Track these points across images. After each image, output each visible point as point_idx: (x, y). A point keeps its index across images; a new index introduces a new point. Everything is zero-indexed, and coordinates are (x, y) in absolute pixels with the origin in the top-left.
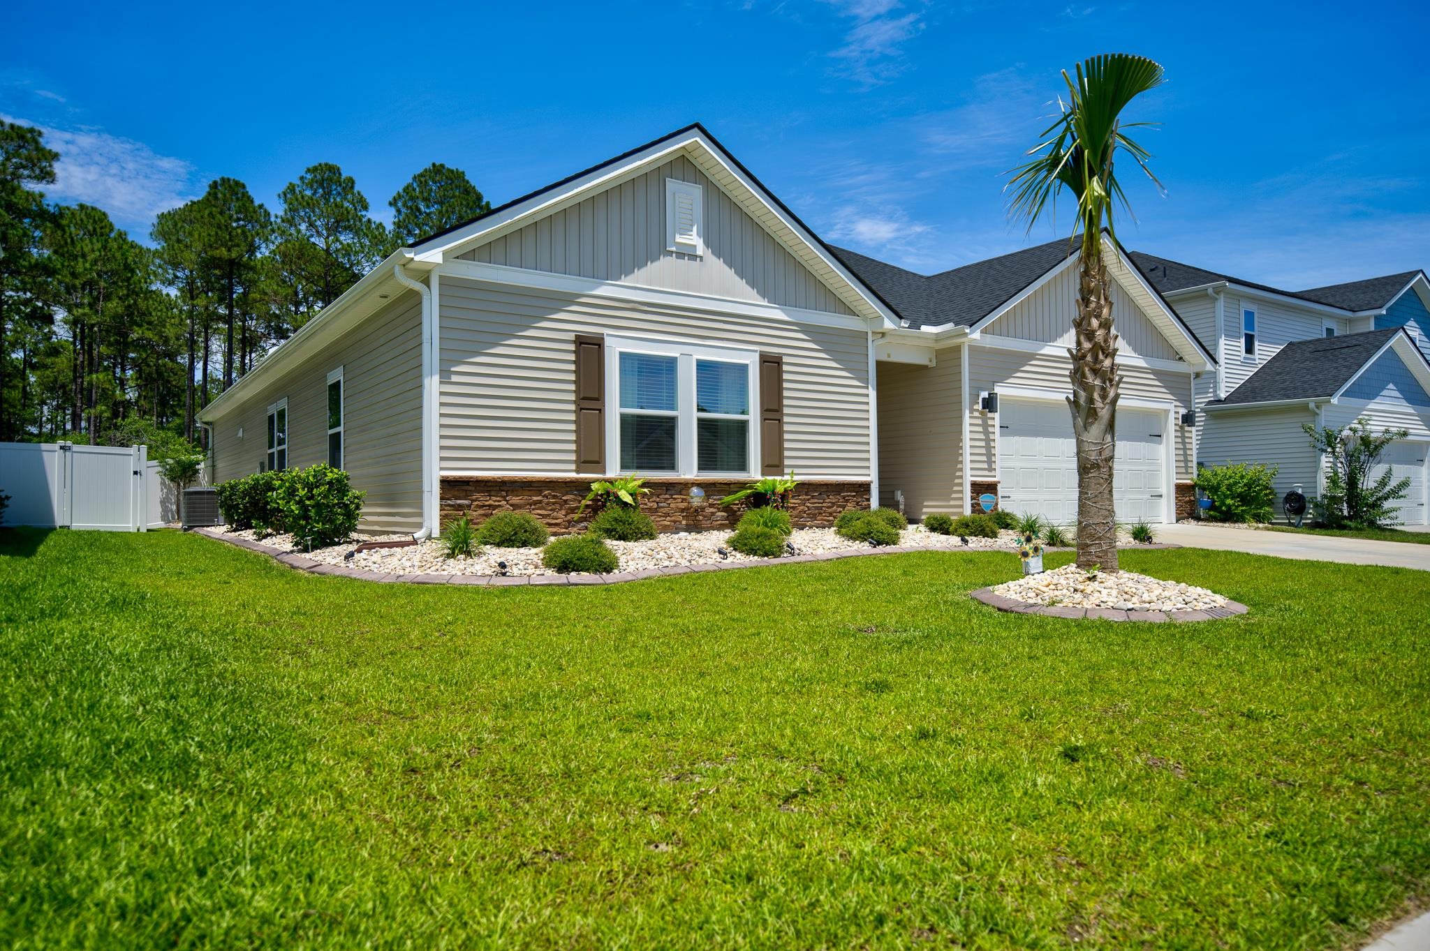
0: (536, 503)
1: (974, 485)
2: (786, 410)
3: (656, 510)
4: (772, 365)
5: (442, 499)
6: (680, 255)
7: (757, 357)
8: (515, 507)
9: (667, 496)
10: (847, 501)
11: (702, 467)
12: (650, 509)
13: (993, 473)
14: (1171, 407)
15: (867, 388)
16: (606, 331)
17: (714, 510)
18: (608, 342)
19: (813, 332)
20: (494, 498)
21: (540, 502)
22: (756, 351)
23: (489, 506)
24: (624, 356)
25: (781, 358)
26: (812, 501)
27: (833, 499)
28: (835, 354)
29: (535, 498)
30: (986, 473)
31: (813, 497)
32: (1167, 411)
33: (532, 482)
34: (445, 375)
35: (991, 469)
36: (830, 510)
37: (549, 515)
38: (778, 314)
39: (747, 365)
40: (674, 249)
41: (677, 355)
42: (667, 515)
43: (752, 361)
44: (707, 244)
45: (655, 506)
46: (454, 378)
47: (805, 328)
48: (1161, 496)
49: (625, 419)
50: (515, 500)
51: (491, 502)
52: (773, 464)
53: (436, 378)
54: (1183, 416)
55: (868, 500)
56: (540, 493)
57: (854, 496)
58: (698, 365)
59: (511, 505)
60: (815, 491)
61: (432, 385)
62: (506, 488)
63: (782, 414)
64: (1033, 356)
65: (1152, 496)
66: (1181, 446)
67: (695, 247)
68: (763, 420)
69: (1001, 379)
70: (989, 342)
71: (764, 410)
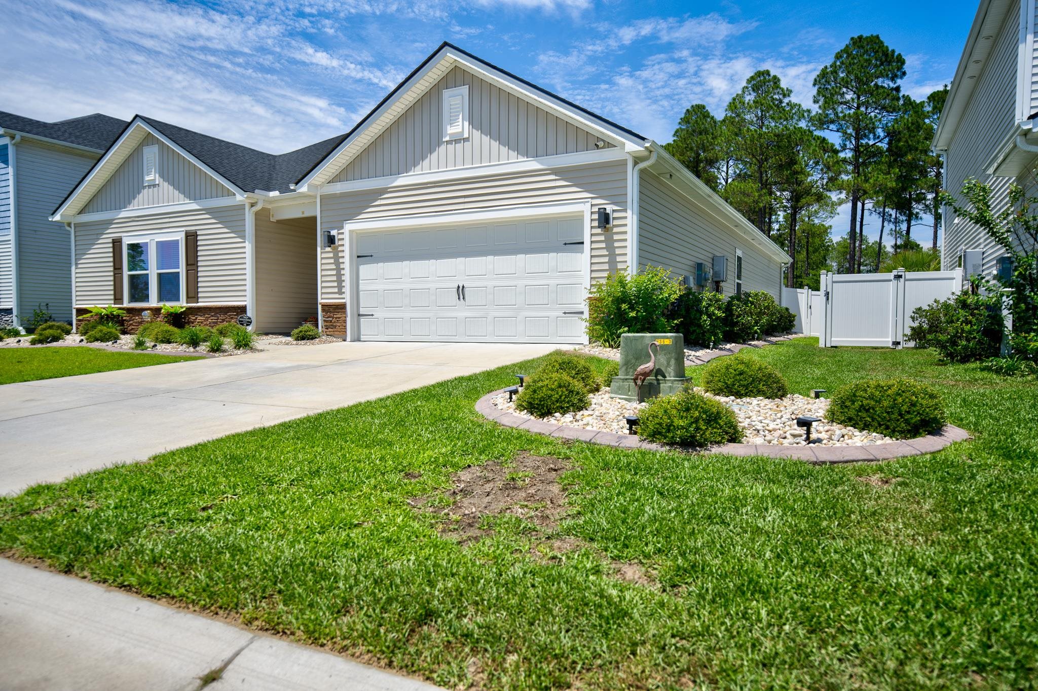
1: (323, 306)
2: (199, 263)
4: (192, 238)
5: (76, 317)
6: (149, 186)
7: (183, 235)
10: (232, 318)
11: (159, 299)
13: (343, 296)
15: (247, 242)
16: (122, 235)
18: (123, 240)
19: (212, 212)
22: (183, 231)
24: (129, 246)
25: (196, 233)
26: (212, 318)
27: (223, 316)
28: (225, 224)
30: (337, 296)
32: (582, 212)
34: (77, 265)
35: (340, 292)
38: (194, 206)
39: (178, 241)
40: (147, 184)
41: (148, 241)
42: (132, 325)
43: (180, 237)
44: (162, 176)
46: (80, 266)
47: (208, 211)
48: (582, 313)
52: (193, 295)
53: (74, 267)
57: (236, 314)
58: (157, 244)
60: (214, 312)
61: (73, 270)
63: (198, 266)
64: (384, 191)
65: (565, 313)
66: (605, 252)
67: (155, 180)
68: (187, 271)
69: (351, 217)
70: (339, 188)
71: (187, 264)
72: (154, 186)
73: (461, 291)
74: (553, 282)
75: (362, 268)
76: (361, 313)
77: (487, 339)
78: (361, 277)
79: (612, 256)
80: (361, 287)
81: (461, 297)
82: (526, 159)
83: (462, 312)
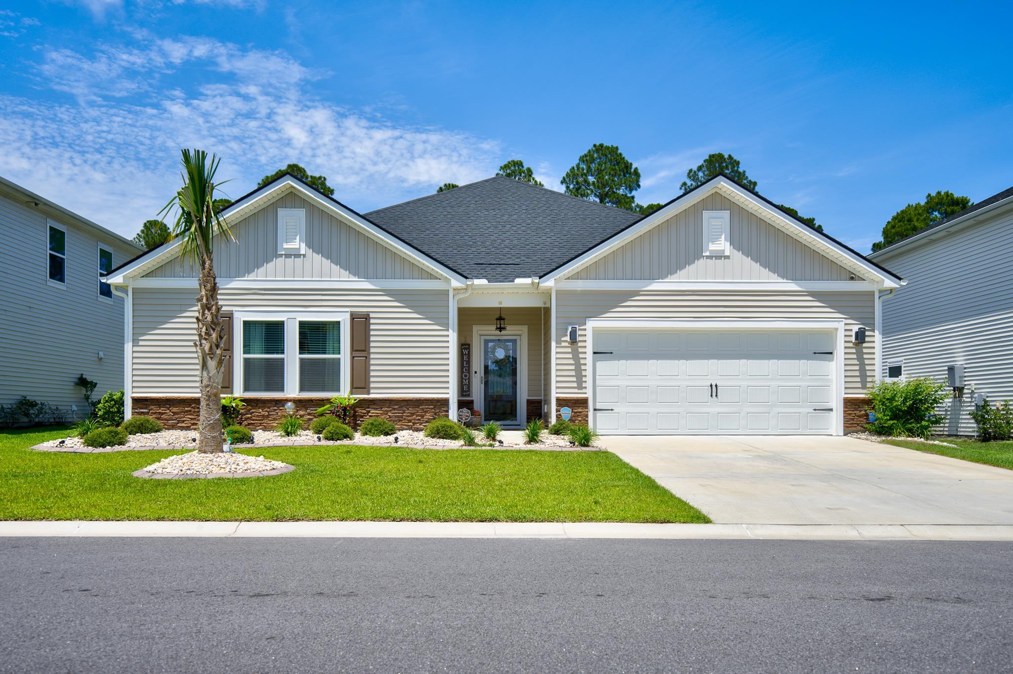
0: (187, 411)
1: (558, 400)
2: (372, 350)
3: (268, 416)
4: (360, 321)
5: (133, 409)
6: (288, 256)
7: (348, 316)
8: (175, 413)
9: (275, 408)
10: (426, 412)
11: (302, 389)
12: (263, 416)
13: (584, 391)
14: (841, 326)
15: (448, 330)
16: (234, 309)
17: (311, 417)
18: (236, 315)
19: (395, 294)
20: (162, 409)
21: (190, 411)
22: (348, 312)
23: (159, 413)
24: (247, 324)
25: (369, 315)
26: (393, 412)
27: (411, 410)
28: (415, 308)
29: (186, 409)
30: (576, 391)
31: (394, 409)
32: (836, 329)
33: (183, 399)
34: (135, 342)
35: (580, 387)
36: (409, 418)
37: (195, 419)
38: (367, 285)
39: (340, 322)
40: (283, 253)
41: (284, 319)
42: (275, 419)
43: (344, 319)
44: (309, 245)
45: (267, 414)
46: (141, 343)
47: (388, 292)
48: (831, 410)
49: (247, 362)
50: (175, 410)
51: (160, 411)
52: (360, 386)
53: (131, 344)
54: (857, 333)
55: (447, 411)
56: (190, 405)
57: (432, 409)
58: (300, 324)
59: (172, 413)
60: (396, 405)
61: (128, 347)
62: (169, 403)
63: (369, 353)
64: (637, 293)
65: (815, 410)
66: (856, 362)
67: (299, 249)
68: (353, 358)
69: (595, 314)
70: (580, 285)
71: (353, 350)
72: (298, 256)
73: (714, 390)
74: (804, 384)
75: (598, 364)
76: (597, 408)
77: (740, 432)
78: (598, 373)
79: (862, 365)
80: (598, 383)
81: (714, 394)
82: (785, 281)
83: (714, 407)
